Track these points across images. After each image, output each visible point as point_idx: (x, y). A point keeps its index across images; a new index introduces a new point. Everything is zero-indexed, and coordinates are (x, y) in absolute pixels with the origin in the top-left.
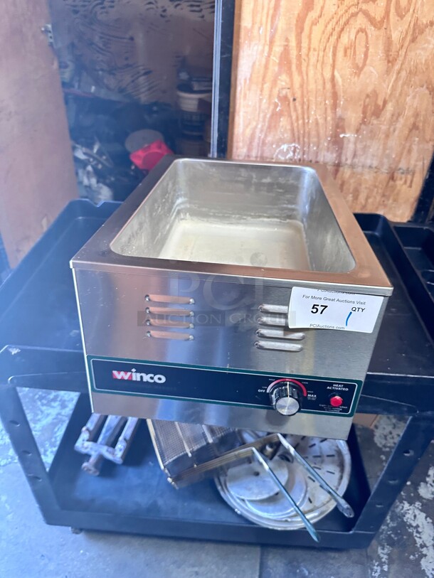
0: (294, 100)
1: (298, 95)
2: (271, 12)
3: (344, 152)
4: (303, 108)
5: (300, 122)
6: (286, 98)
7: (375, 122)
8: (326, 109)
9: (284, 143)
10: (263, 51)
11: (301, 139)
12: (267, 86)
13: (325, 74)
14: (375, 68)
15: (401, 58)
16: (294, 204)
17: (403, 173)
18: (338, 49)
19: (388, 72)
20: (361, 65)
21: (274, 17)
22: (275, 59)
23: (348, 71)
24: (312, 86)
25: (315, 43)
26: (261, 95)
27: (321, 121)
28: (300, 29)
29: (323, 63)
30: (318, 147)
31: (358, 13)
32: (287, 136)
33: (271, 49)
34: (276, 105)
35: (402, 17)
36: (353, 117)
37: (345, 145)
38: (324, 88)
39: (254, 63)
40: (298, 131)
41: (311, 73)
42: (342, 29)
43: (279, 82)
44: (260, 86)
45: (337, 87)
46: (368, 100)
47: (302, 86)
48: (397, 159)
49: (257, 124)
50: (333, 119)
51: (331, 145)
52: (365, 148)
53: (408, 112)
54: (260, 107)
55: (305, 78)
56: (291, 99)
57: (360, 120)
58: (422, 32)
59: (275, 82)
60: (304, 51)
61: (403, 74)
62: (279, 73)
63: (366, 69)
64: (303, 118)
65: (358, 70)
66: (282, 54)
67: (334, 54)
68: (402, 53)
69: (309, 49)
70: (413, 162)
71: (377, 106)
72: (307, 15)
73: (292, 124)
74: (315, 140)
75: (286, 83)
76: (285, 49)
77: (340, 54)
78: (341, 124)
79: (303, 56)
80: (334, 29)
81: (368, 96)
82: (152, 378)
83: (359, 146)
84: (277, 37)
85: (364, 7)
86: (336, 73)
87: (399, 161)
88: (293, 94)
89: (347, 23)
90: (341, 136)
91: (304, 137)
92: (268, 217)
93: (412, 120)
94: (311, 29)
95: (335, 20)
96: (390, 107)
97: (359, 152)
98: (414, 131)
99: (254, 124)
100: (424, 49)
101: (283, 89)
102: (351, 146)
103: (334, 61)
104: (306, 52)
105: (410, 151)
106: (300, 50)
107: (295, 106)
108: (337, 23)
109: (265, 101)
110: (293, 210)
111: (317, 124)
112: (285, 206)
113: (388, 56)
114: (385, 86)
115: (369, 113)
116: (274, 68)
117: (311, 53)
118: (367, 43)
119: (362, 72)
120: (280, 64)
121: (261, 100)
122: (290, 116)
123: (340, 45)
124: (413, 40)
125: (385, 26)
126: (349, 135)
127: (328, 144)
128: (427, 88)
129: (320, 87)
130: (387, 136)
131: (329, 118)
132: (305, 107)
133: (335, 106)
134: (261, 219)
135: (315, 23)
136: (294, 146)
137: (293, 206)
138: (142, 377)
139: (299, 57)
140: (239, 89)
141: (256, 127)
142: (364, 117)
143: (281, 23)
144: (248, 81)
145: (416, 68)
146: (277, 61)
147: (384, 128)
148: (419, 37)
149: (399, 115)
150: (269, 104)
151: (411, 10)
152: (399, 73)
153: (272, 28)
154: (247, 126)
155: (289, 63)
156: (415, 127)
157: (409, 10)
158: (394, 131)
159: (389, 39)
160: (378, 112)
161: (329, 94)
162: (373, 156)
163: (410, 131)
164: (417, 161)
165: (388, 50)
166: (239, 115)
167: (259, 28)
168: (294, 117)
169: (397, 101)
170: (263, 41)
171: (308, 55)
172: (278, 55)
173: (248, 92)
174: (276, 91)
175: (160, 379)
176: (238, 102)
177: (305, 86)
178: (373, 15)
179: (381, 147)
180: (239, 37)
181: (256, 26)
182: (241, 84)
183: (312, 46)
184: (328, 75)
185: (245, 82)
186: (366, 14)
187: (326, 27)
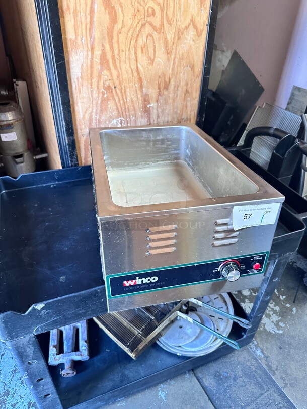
0: (115, 87)
1: (117, 83)
3: (151, 116)
4: (121, 92)
5: (122, 102)
6: (109, 87)
7: (166, 93)
8: (136, 90)
9: (114, 119)
10: (87, 55)
11: (124, 114)
12: (95, 81)
13: (132, 66)
14: (161, 57)
15: (174, 51)
16: (178, 150)
17: (185, 121)
18: (137, 49)
19: (168, 60)
20: (152, 58)
22: (97, 60)
23: (145, 63)
24: (125, 76)
25: (122, 47)
26: (91, 88)
27: (135, 99)
28: (111, 38)
29: (130, 59)
30: (136, 117)
31: (145, 24)
32: (115, 113)
33: (92, 54)
34: (103, 94)
35: (171, 25)
36: (153, 92)
37: (151, 112)
38: (133, 76)
39: (82, 65)
40: (121, 109)
41: (123, 67)
42: (138, 35)
43: (102, 76)
44: (89, 82)
45: (141, 74)
46: (160, 80)
47: (118, 77)
48: (181, 113)
49: (92, 109)
50: (142, 96)
51: (143, 113)
52: (163, 111)
53: (183, 83)
54: (92, 96)
55: (120, 71)
56: (113, 87)
57: (157, 93)
58: (182, 34)
59: (99, 77)
60: (116, 52)
61: (176, 60)
62: (102, 70)
63: (156, 60)
64: (123, 99)
65: (152, 61)
66: (101, 56)
67: (136, 53)
68: (174, 47)
69: (119, 50)
70: (189, 113)
71: (165, 82)
72: (113, 27)
73: (116, 104)
74: (133, 112)
75: (107, 76)
76: (103, 52)
77: (139, 51)
78: (147, 98)
79: (116, 56)
80: (132, 36)
81: (159, 77)
82: (149, 280)
83: (160, 110)
84: (96, 44)
85: (149, 19)
86: (139, 65)
87: (182, 114)
88: (114, 83)
89: (140, 31)
90: (148, 106)
91: (126, 112)
92: (163, 161)
93: (185, 88)
94: (118, 37)
95: (132, 29)
96: (172, 82)
97: (160, 114)
98: (187, 94)
100: (185, 43)
101: (105, 81)
102: (155, 111)
103: (136, 57)
104: (118, 53)
105: (186, 107)
106: (113, 52)
107: (116, 92)
108: (134, 31)
109: (95, 92)
110: (178, 154)
111: (132, 101)
112: (173, 152)
113: (167, 50)
114: (168, 69)
115: (162, 88)
116: (97, 67)
117: (121, 54)
118: (154, 43)
119: (154, 63)
120: (101, 64)
121: (92, 92)
122: (115, 100)
123: (138, 46)
124: (179, 38)
125: (162, 31)
126: (153, 105)
127: (141, 113)
128: (190, 67)
129: (131, 76)
130: (174, 101)
131: (139, 96)
132: (123, 91)
133: (141, 87)
134: (159, 163)
135: (120, 32)
136: (121, 120)
137: (178, 152)
138: (142, 281)
139: (113, 57)
141: (92, 111)
142: (160, 91)
143: (96, 34)
144: (80, 80)
145: (183, 55)
146: (99, 62)
147: (171, 95)
148: (181, 37)
149: (178, 86)
150: (98, 93)
151: (175, 20)
152: (174, 60)
153: (91, 38)
155: (108, 62)
156: (187, 91)
157: (174, 20)
158: (177, 96)
159: (166, 38)
160: (166, 87)
161: (137, 80)
162: (168, 114)
163: (185, 94)
164: (191, 112)
165: (166, 46)
166: (77, 105)
167: (82, 39)
168: (117, 100)
169: (176, 77)
170: (85, 49)
171: (119, 55)
172: (98, 58)
173: (81, 88)
174: (101, 83)
175: (154, 279)
177: (121, 77)
178: (154, 24)
179: (172, 108)
180: (67, 47)
181: (79, 38)
182: (75, 82)
183: (121, 49)
184: (134, 68)
185: (78, 80)
186: (151, 24)
187: (128, 34)
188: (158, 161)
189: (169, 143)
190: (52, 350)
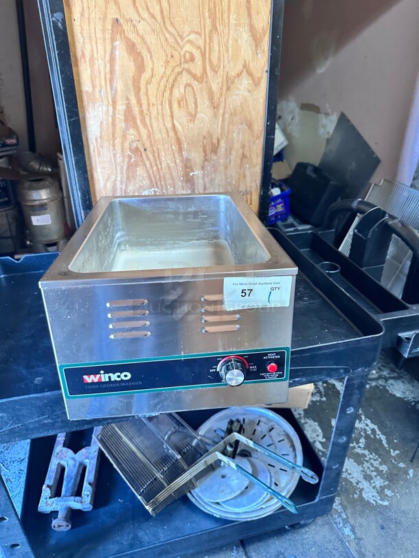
0: (145, 150)
1: (147, 145)
2: (108, 76)
3: (196, 187)
4: (154, 156)
5: (155, 168)
6: (137, 149)
7: (214, 157)
8: (174, 154)
9: (145, 190)
10: (108, 110)
11: (159, 183)
12: (118, 141)
13: (166, 124)
14: (205, 113)
15: (223, 104)
17: (243, 195)
18: (173, 102)
19: (215, 115)
20: (193, 113)
21: (111, 80)
22: (120, 116)
23: (184, 120)
24: (158, 136)
25: (152, 100)
26: (114, 150)
27: (172, 165)
28: (137, 90)
29: (163, 114)
30: (174, 188)
31: (181, 72)
32: (146, 182)
33: (114, 108)
34: (130, 158)
35: (216, 72)
36: (196, 157)
37: (196, 182)
38: (168, 136)
39: (102, 122)
40: (155, 177)
41: (155, 124)
42: (173, 85)
43: (128, 136)
44: (111, 142)
45: (179, 133)
46: (205, 141)
47: (149, 137)
48: (237, 184)
49: (116, 177)
50: (182, 161)
51: (184, 184)
52: (212, 181)
53: (237, 146)
54: (115, 161)
55: (150, 130)
56: (143, 150)
57: (202, 158)
58: (233, 83)
59: (124, 137)
60: (145, 106)
61: (227, 116)
62: (127, 128)
63: (198, 115)
64: (156, 165)
65: (193, 117)
66: (125, 111)
67: (171, 107)
68: (223, 99)
69: (149, 104)
70: (248, 184)
71: (213, 144)
72: (140, 76)
73: (148, 172)
74: (170, 182)
75: (135, 136)
76: (128, 107)
77: (175, 106)
78: (188, 165)
79: (145, 111)
80: (166, 86)
81: (204, 138)
83: (207, 180)
84: (119, 97)
85: (186, 66)
86: (175, 122)
87: (239, 185)
88: (143, 145)
89: (175, 80)
90: (191, 174)
91: (161, 181)
93: (241, 151)
94: (147, 88)
95: (165, 79)
96: (222, 144)
97: (208, 185)
98: (244, 160)
99: (114, 177)
100: (237, 95)
101: (132, 142)
102: (201, 181)
103: (172, 112)
104: (147, 107)
105: (244, 177)
106: (141, 106)
107: (147, 155)
108: (167, 81)
109: (118, 155)
111: (169, 167)
112: (210, 228)
113: (212, 103)
114: (215, 127)
115: (208, 152)
116: (121, 125)
117: (151, 108)
118: (194, 94)
119: (196, 119)
120: (126, 121)
121: (115, 155)
122: (145, 165)
123: (173, 98)
124: (228, 89)
125: (205, 80)
126: (197, 173)
127: (182, 183)
128: (246, 124)
129: (165, 136)
130: (226, 168)
131: (178, 161)
132: (156, 155)
133: (180, 150)
135: (149, 82)
136: (154, 191)
139: (141, 112)
140: (92, 148)
141: (116, 180)
142: (206, 156)
143: (119, 85)
144: (99, 140)
145: (235, 110)
146: (123, 118)
147: (222, 161)
148: (232, 86)
149: (231, 149)
150: (123, 157)
151: (222, 67)
152: (223, 116)
153: (111, 89)
154: (107, 181)
155: (134, 118)
156: (244, 156)
158: (230, 162)
159: (210, 89)
160: (215, 150)
161: (174, 141)
162: (219, 185)
163: (242, 160)
164: (251, 183)
165: (211, 98)
166: (96, 172)
167: (100, 91)
168: (148, 166)
169: (227, 138)
170: (106, 103)
171: (148, 110)
172: (122, 113)
173: (101, 150)
174: (127, 145)
176: (93, 160)
177: (152, 137)
178: (194, 72)
179: (223, 177)
180: (82, 101)
181: (97, 90)
182: (92, 143)
183: (151, 102)
184: (169, 125)
185: (97, 141)
186: (189, 72)
187: (159, 85)
188: (191, 240)
189: (205, 216)
190: (46, 492)
